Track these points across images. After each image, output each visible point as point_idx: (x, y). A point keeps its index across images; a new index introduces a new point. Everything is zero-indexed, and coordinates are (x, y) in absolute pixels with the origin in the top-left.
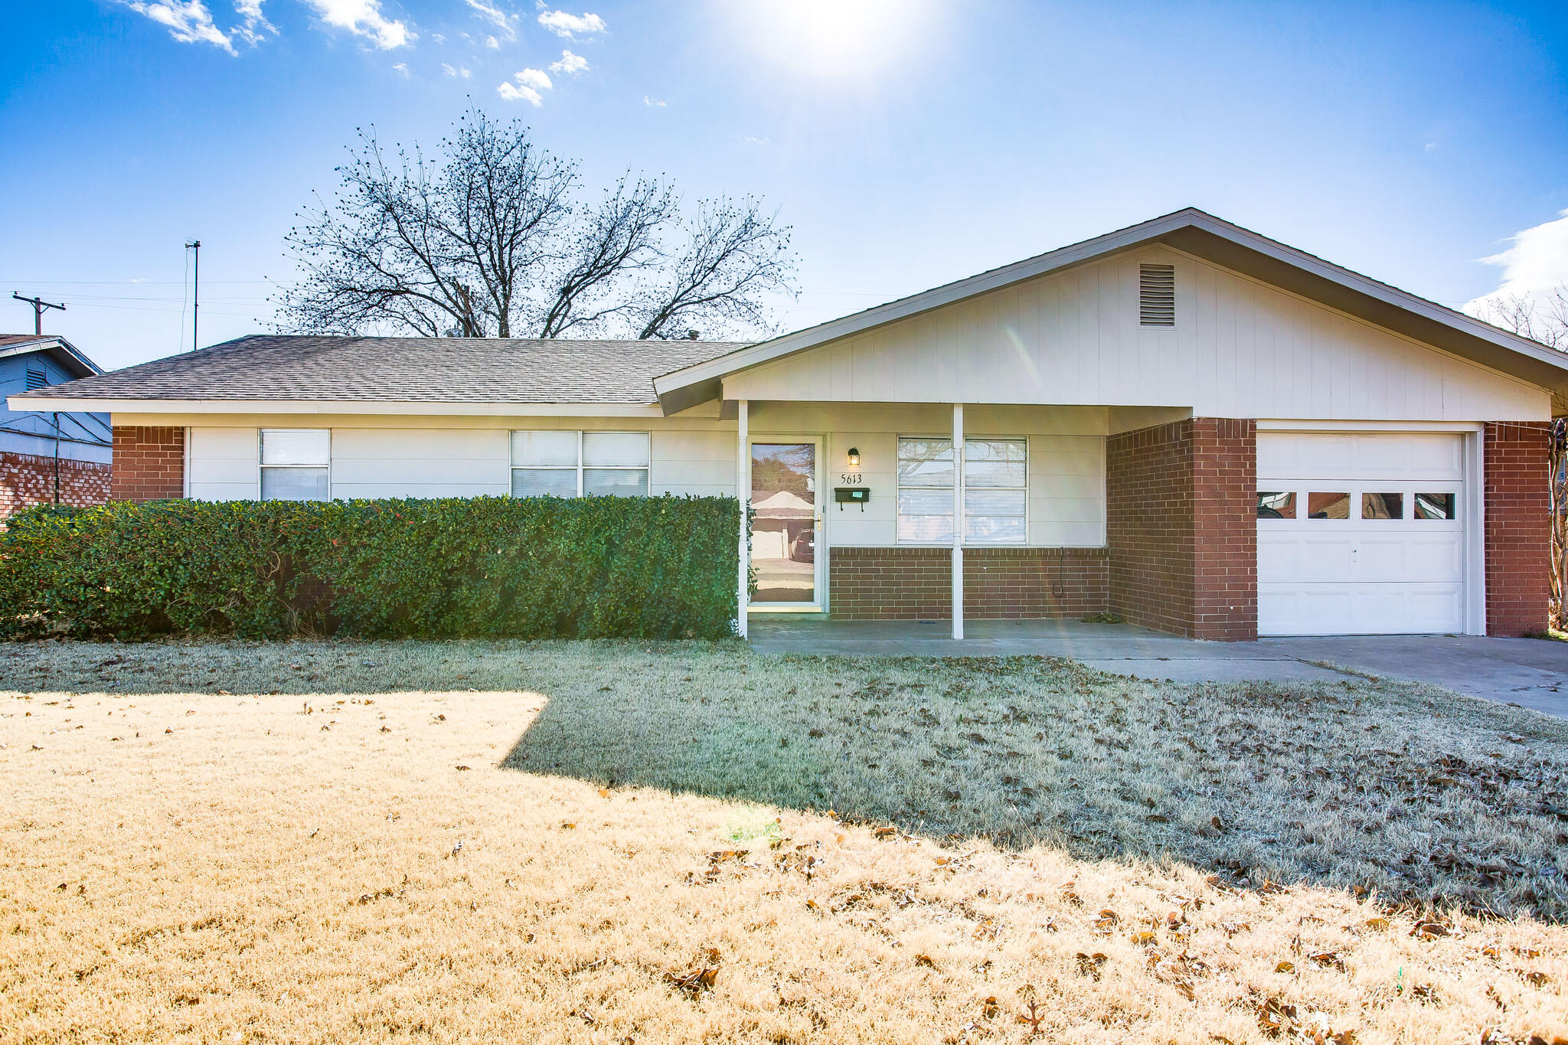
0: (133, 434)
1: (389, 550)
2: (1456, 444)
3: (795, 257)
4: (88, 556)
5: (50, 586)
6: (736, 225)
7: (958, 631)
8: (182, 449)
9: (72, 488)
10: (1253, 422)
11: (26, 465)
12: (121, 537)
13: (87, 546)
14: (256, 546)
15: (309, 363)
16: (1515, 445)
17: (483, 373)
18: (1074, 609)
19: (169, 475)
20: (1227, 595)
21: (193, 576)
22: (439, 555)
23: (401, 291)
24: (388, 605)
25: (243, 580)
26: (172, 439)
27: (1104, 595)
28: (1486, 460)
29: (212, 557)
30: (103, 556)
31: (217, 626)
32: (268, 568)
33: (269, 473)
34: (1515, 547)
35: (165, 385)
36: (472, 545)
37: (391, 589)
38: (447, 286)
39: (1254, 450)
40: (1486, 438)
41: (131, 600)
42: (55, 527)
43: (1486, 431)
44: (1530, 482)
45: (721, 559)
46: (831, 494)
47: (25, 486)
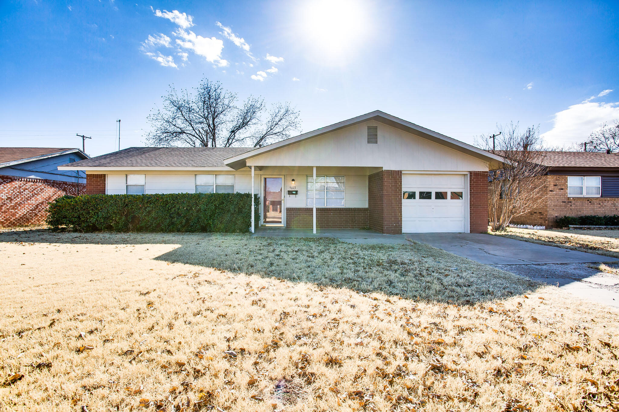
0: (92, 176)
1: (155, 208)
2: (463, 177)
3: (300, 121)
4: (76, 209)
5: (66, 218)
6: (283, 111)
7: (315, 231)
8: (105, 180)
9: (83, 191)
10: (401, 171)
11: (69, 185)
12: (84, 204)
13: (75, 207)
14: (119, 207)
15: (143, 156)
16: (478, 178)
17: (190, 158)
18: (358, 226)
19: (101, 187)
20: (393, 221)
21: (103, 215)
22: (169, 209)
23: (182, 132)
24: (155, 223)
25: (116, 216)
26: (102, 178)
27: (367, 222)
28: (470, 182)
29: (108, 210)
30: (79, 209)
31: (110, 229)
32: (124, 213)
33: (129, 187)
34: (478, 207)
35: (100, 163)
36: (177, 206)
37: (155, 219)
38: (196, 131)
39: (401, 179)
40: (470, 176)
41: (87, 222)
42: (67, 202)
43: (470, 174)
44: (482, 189)
45: (246, 210)
46: (286, 192)
47: (69, 191)
